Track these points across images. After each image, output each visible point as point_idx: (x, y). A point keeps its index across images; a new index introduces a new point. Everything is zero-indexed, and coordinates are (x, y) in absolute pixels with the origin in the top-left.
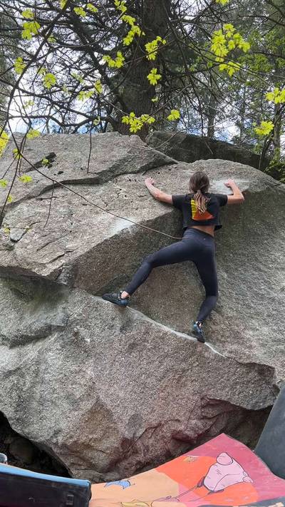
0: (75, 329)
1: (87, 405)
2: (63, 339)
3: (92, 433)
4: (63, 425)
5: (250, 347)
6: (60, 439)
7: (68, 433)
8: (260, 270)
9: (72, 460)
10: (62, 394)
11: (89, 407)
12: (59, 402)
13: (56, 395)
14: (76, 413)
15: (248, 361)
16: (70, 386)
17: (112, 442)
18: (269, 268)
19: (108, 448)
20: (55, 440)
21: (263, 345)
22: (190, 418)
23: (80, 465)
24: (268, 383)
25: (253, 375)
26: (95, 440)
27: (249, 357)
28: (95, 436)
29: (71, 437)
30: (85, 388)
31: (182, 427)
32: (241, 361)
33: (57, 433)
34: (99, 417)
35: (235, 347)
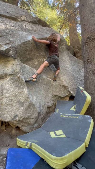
0: (18, 76)
1: (27, 104)
2: (13, 80)
3: (29, 114)
4: (18, 113)
5: (63, 81)
6: (17, 119)
7: (20, 116)
8: (62, 62)
9: (22, 124)
10: (15, 101)
11: (28, 105)
12: (14, 105)
13: (12, 102)
14: (23, 108)
15: (63, 85)
16: (18, 98)
17: (35, 115)
18: (63, 61)
19: (34, 117)
20: (15, 119)
21: (65, 81)
22: (50, 101)
23: (25, 125)
24: (66, 90)
25: (63, 88)
26: (30, 115)
27: (63, 84)
28: (30, 114)
29: (22, 117)
30: (25, 98)
31: (49, 104)
32: (61, 85)
33: (15, 116)
34: (31, 107)
35: (59, 81)
